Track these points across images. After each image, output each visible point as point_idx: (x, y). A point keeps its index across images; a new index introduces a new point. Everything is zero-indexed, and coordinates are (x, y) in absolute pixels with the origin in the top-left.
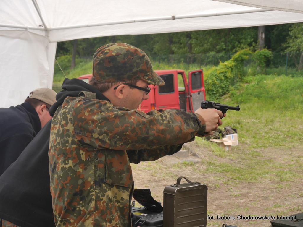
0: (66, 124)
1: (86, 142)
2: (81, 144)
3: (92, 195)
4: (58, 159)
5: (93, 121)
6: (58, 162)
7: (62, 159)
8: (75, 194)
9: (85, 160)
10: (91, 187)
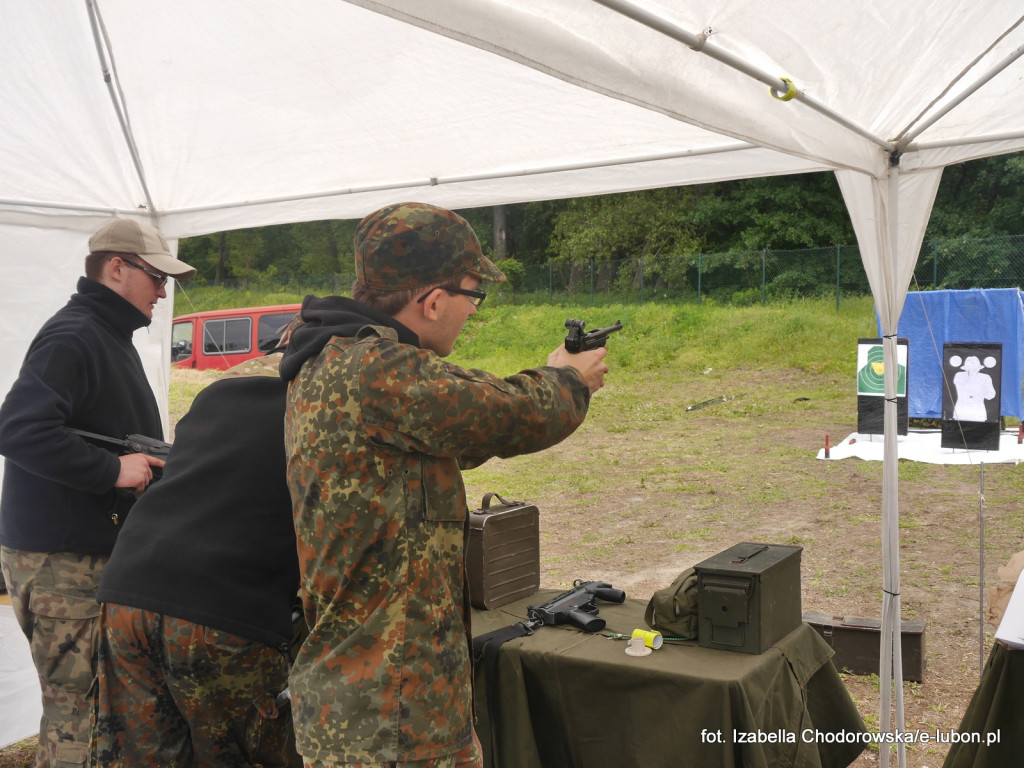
0: (343, 400)
1: (387, 441)
2: (376, 444)
3: (403, 549)
4: (323, 475)
5: (404, 399)
6: (323, 484)
7: (334, 475)
8: (369, 551)
9: (384, 476)
10: (401, 532)
